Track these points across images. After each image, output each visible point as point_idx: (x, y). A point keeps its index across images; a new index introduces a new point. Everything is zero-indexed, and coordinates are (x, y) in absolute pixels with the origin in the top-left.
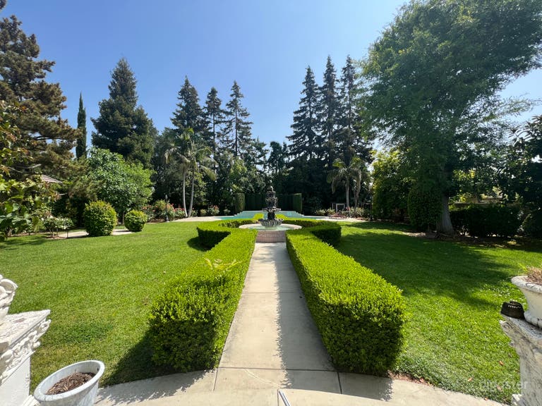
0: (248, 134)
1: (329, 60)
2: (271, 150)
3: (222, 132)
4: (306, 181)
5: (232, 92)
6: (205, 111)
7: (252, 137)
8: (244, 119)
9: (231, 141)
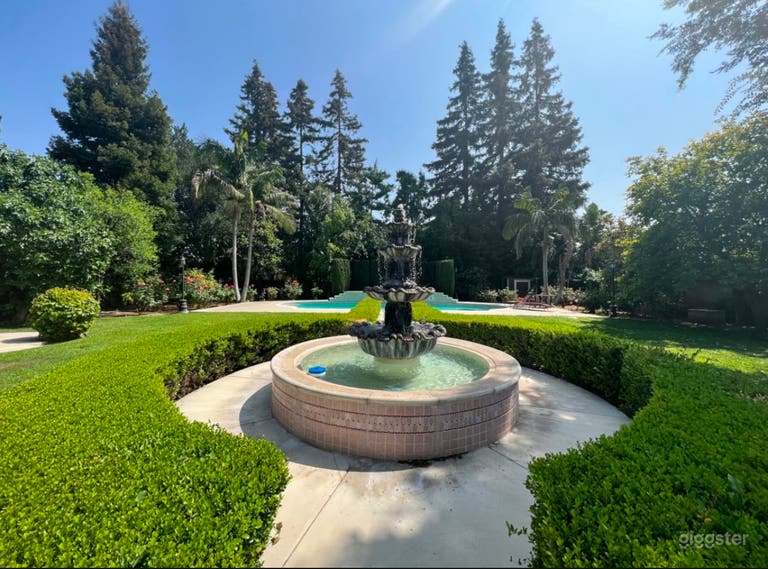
0: (359, 159)
1: (501, 27)
2: (398, 185)
3: (314, 157)
4: (460, 238)
5: (333, 89)
6: (288, 121)
7: (366, 165)
8: (352, 135)
9: (332, 172)
